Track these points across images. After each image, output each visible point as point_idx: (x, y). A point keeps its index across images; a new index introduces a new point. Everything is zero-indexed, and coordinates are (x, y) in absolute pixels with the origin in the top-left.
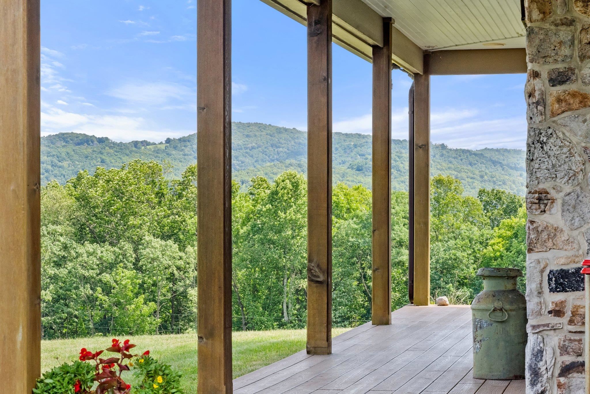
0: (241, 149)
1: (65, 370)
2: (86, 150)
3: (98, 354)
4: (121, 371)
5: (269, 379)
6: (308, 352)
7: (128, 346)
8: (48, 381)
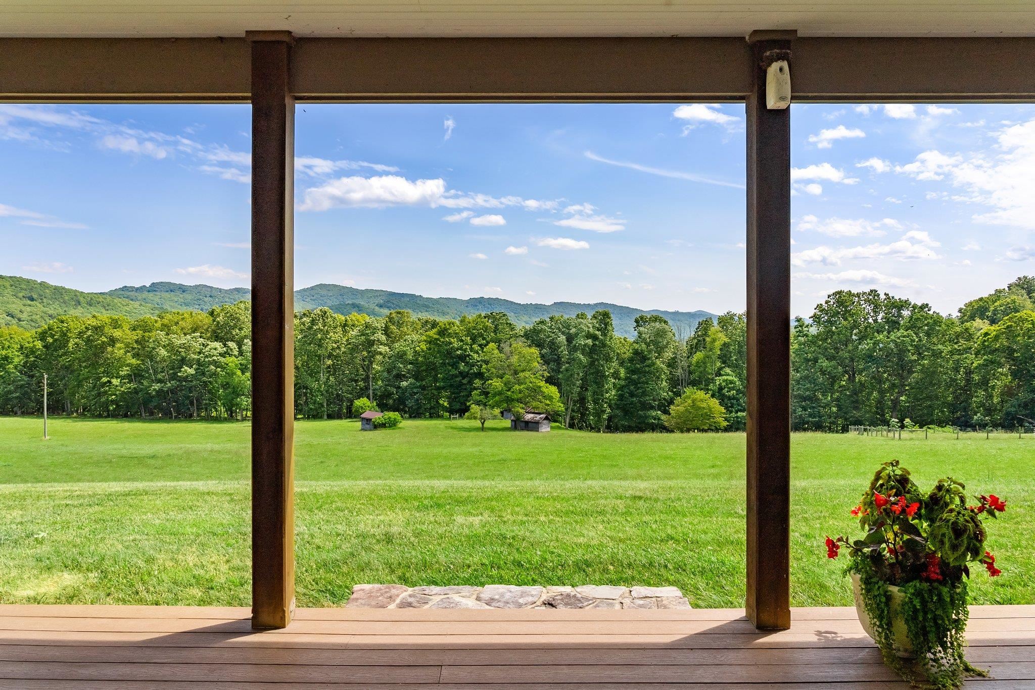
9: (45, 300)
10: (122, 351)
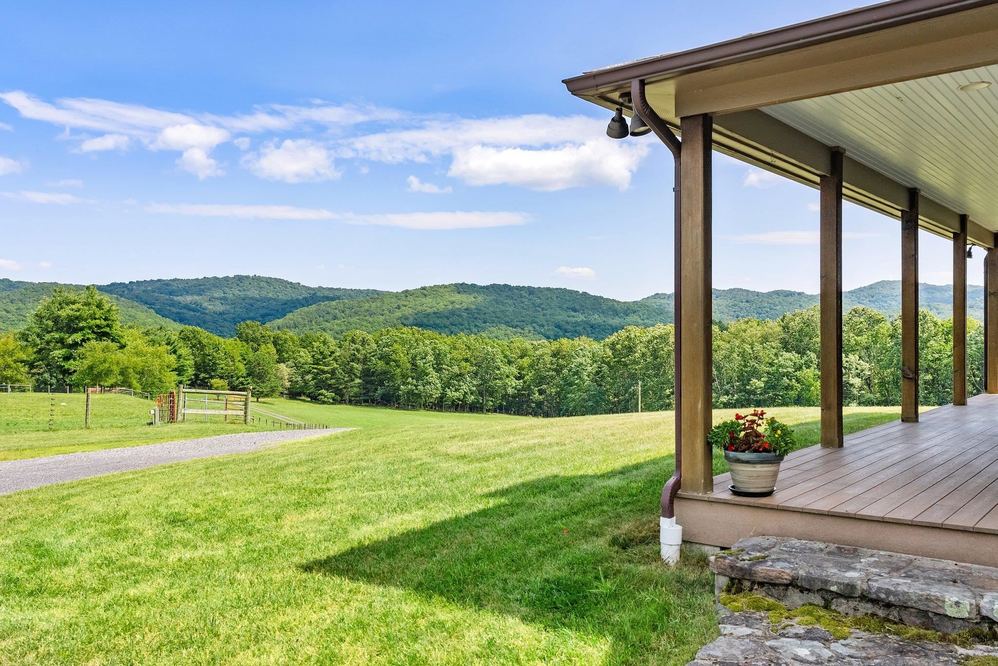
0: (889, 296)
1: (725, 424)
2: (791, 299)
3: (745, 417)
4: (757, 427)
5: (872, 435)
6: (903, 421)
7: (762, 413)
8: (715, 430)
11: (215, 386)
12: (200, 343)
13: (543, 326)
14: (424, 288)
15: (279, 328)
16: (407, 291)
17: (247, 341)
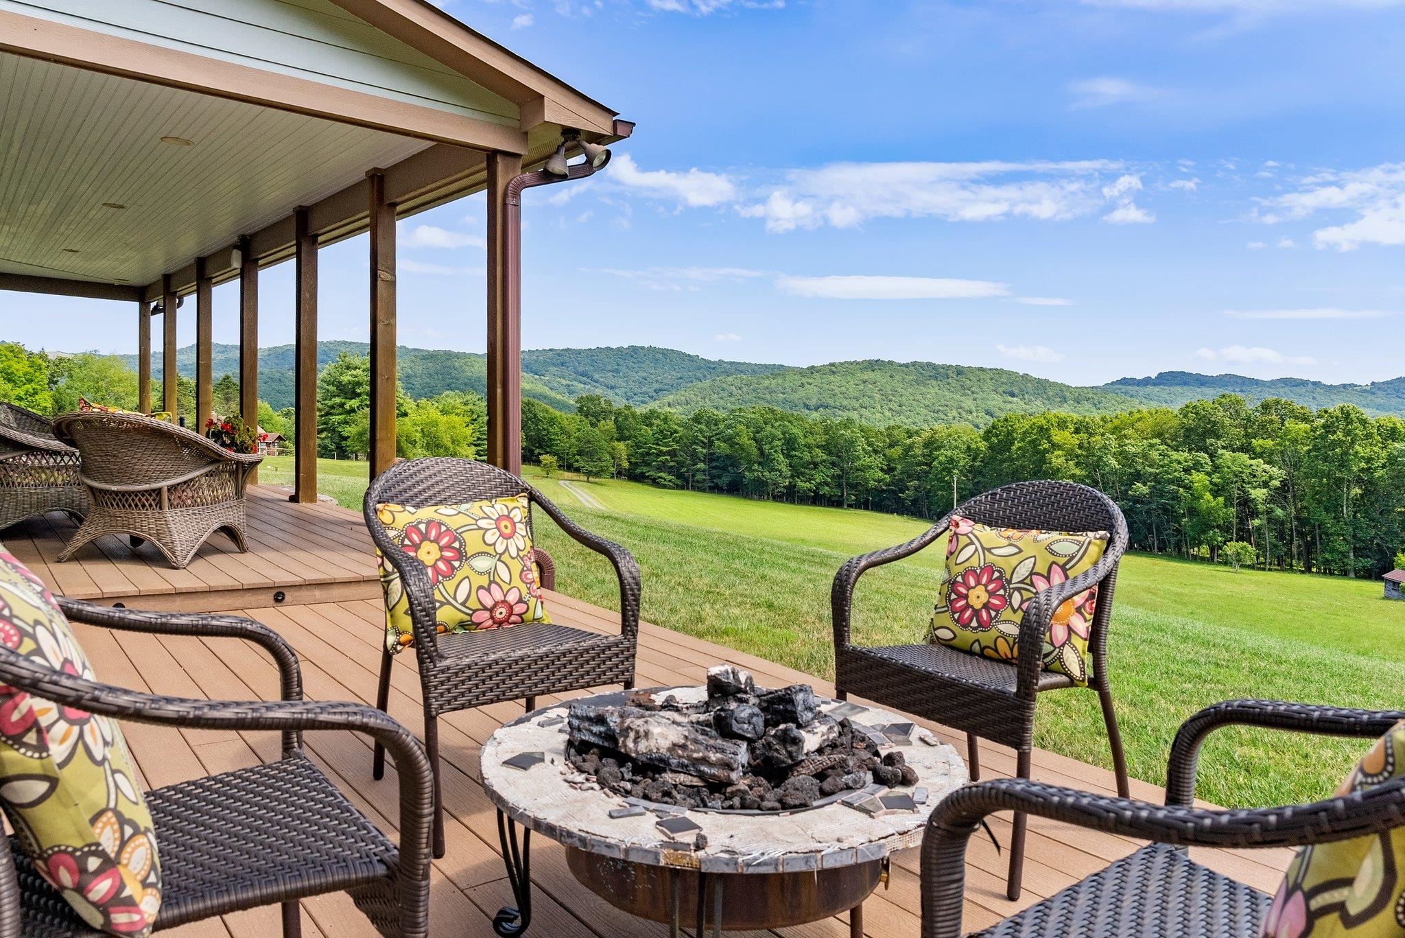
9: (1026, 397)
10: (1063, 459)
11: (544, 462)
12: (535, 415)
13: (971, 413)
14: (832, 365)
15: (669, 405)
16: (813, 367)
17: (586, 416)
